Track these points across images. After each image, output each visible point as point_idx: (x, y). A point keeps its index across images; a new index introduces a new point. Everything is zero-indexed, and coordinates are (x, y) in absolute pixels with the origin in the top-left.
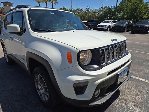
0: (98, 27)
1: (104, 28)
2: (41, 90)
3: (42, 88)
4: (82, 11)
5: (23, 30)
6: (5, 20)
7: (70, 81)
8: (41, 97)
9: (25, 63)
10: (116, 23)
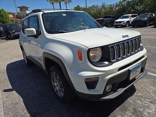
0: (115, 24)
1: (122, 24)
2: (57, 86)
3: (58, 85)
4: (97, 8)
5: (39, 33)
6: (23, 25)
7: (82, 77)
8: (57, 93)
9: (42, 63)
10: (135, 18)
